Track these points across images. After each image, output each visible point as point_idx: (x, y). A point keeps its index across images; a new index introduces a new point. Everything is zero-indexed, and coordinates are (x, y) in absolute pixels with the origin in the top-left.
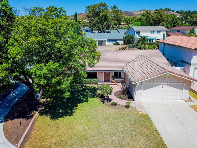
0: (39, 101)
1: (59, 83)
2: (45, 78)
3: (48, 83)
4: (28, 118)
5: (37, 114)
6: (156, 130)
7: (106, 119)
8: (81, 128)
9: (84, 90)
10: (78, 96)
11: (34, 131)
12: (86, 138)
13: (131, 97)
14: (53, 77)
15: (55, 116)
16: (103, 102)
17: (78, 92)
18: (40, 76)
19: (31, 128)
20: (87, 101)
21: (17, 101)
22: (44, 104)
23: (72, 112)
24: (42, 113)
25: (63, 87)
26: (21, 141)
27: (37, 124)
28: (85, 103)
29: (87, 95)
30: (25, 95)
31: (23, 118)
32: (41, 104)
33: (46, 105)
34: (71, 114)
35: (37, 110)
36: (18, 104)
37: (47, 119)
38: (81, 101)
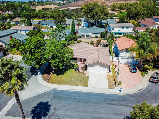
0: (52, 69)
1: (59, 65)
2: (54, 64)
3: (55, 65)
4: (49, 74)
5: (52, 73)
6: (88, 81)
7: (74, 77)
8: (65, 78)
9: (70, 66)
10: (67, 68)
11: (51, 78)
12: (66, 81)
13: (86, 70)
14: (56, 63)
15: (57, 74)
16: (76, 71)
17: (68, 66)
18: (53, 63)
19: (50, 77)
20: (70, 70)
21: (45, 68)
22: (54, 70)
23: (64, 74)
24: (53, 73)
25: (60, 66)
26: (48, 80)
27: (52, 76)
28: (69, 71)
29: (70, 68)
30: (48, 66)
31: (48, 74)
32: (53, 70)
33: (55, 70)
34: (63, 74)
35: (52, 72)
36: (46, 69)
37: (55, 75)
38: (67, 70)
